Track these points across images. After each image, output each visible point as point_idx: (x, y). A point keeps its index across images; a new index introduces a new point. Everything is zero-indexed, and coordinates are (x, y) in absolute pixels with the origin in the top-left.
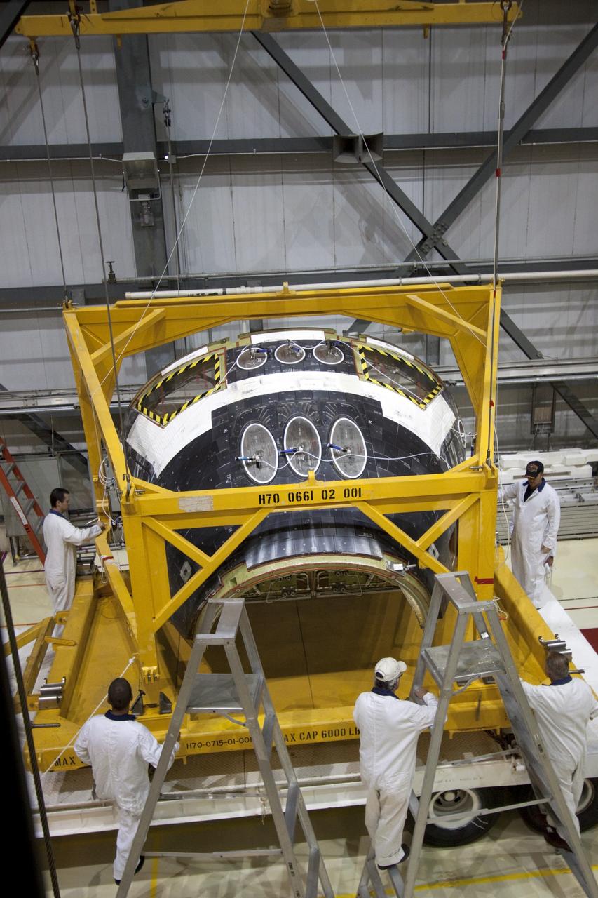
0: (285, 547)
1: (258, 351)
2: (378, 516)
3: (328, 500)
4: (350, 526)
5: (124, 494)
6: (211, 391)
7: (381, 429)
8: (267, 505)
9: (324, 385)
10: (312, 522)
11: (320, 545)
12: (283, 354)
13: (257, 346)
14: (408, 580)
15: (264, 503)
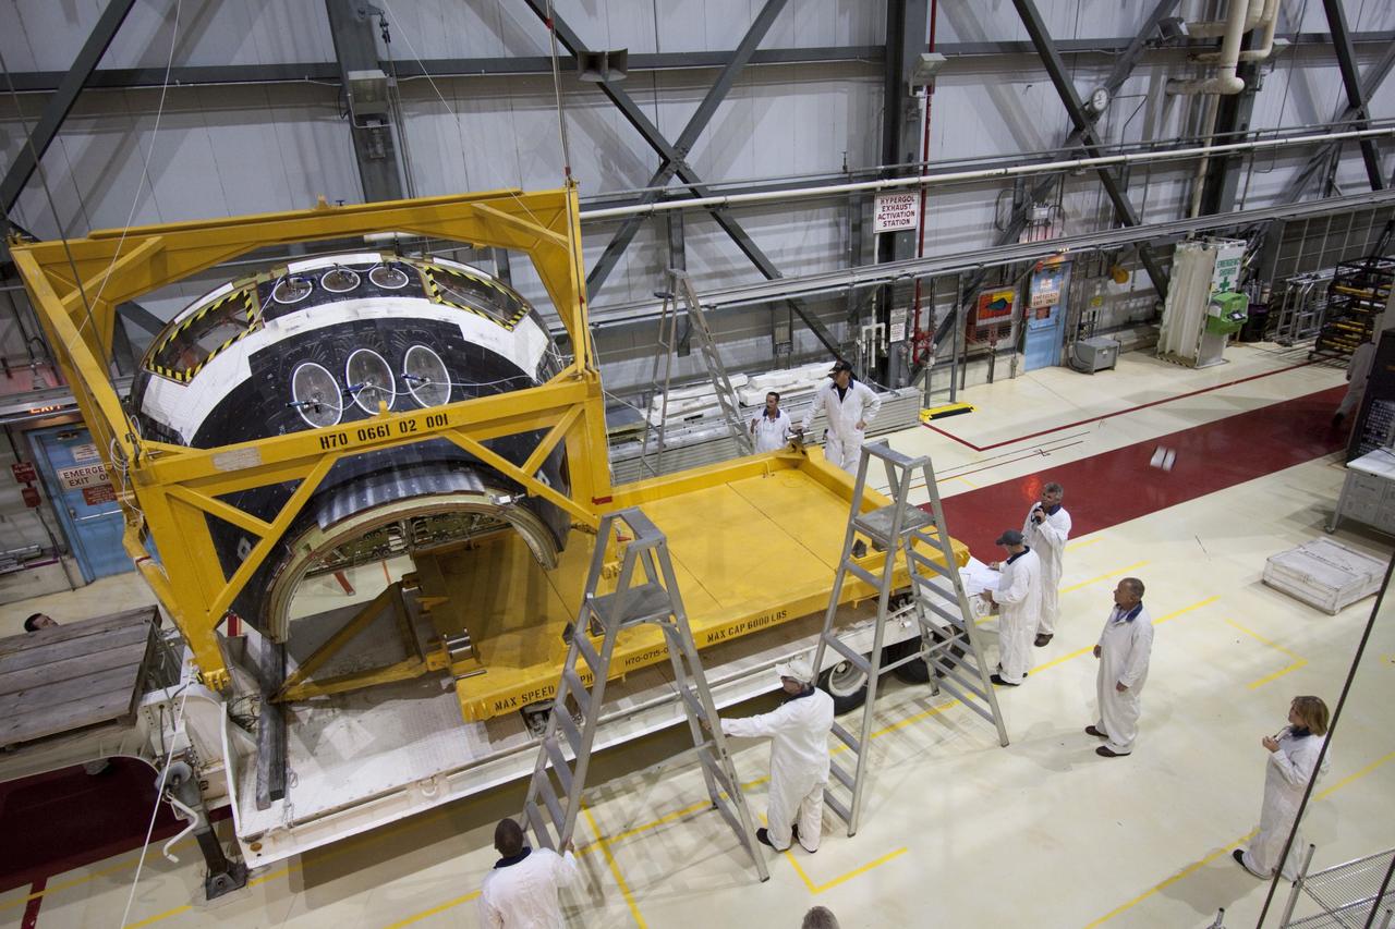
0: (365, 496)
1: (299, 281)
2: (472, 445)
3: (409, 433)
4: (442, 462)
5: (131, 459)
6: (244, 334)
7: (464, 354)
8: (332, 449)
9: (389, 312)
10: (395, 464)
11: (408, 487)
12: (333, 282)
13: (296, 275)
14: (517, 512)
15: (328, 446)
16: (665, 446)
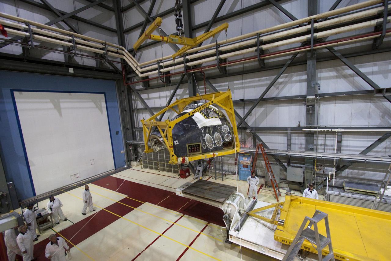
16: (387, 202)
